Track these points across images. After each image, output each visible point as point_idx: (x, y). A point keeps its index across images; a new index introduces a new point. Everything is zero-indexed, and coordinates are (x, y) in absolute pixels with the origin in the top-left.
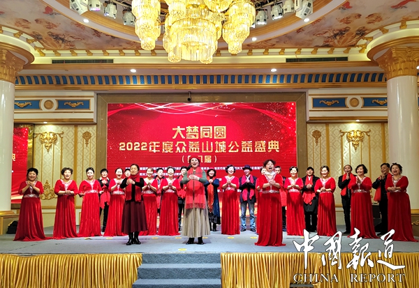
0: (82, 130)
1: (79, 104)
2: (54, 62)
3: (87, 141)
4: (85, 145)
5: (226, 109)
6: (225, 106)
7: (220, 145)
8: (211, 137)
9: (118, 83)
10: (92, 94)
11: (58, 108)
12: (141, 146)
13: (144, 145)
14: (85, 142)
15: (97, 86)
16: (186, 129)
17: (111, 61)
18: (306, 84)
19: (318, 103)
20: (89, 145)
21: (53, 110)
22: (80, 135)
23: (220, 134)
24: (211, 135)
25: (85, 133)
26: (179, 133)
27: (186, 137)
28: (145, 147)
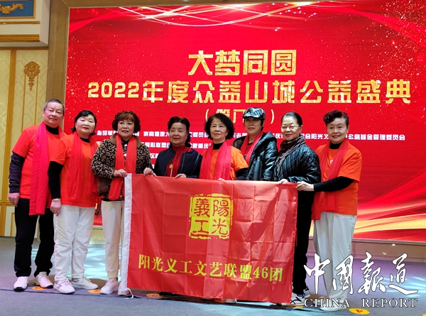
0: (24, 58)
1: (15, 7)
3: (31, 80)
4: (28, 87)
5: (297, 15)
6: (296, 9)
7: (282, 88)
8: (265, 72)
12: (127, 89)
13: (133, 87)
14: (28, 82)
16: (215, 57)
20: (34, 87)
22: (20, 67)
23: (283, 67)
24: (266, 68)
25: (28, 65)
26: (201, 65)
27: (214, 72)
28: (135, 90)
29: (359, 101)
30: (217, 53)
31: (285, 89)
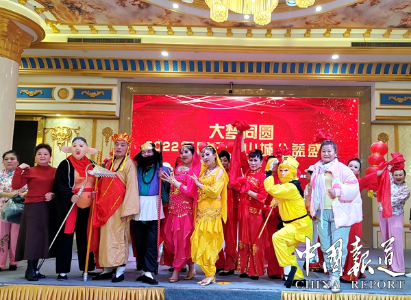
0: (102, 125)
1: (99, 93)
2: (70, 40)
3: (107, 139)
4: (105, 143)
5: (274, 105)
6: (273, 101)
7: (265, 148)
8: (255, 138)
9: (147, 70)
10: (115, 81)
11: (75, 98)
12: (171, 146)
13: (175, 145)
14: (104, 140)
15: (121, 72)
16: (226, 128)
17: (139, 41)
18: (373, 75)
19: (386, 99)
20: (109, 144)
21: (68, 100)
22: (100, 130)
23: (266, 135)
24: (256, 135)
25: (105, 129)
26: (217, 132)
27: (225, 137)
28: (176, 147)
29: (309, 156)
30: (227, 126)
31: (267, 148)
